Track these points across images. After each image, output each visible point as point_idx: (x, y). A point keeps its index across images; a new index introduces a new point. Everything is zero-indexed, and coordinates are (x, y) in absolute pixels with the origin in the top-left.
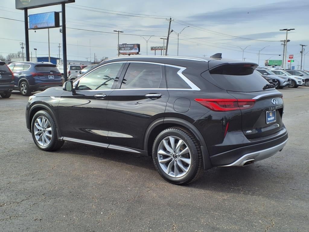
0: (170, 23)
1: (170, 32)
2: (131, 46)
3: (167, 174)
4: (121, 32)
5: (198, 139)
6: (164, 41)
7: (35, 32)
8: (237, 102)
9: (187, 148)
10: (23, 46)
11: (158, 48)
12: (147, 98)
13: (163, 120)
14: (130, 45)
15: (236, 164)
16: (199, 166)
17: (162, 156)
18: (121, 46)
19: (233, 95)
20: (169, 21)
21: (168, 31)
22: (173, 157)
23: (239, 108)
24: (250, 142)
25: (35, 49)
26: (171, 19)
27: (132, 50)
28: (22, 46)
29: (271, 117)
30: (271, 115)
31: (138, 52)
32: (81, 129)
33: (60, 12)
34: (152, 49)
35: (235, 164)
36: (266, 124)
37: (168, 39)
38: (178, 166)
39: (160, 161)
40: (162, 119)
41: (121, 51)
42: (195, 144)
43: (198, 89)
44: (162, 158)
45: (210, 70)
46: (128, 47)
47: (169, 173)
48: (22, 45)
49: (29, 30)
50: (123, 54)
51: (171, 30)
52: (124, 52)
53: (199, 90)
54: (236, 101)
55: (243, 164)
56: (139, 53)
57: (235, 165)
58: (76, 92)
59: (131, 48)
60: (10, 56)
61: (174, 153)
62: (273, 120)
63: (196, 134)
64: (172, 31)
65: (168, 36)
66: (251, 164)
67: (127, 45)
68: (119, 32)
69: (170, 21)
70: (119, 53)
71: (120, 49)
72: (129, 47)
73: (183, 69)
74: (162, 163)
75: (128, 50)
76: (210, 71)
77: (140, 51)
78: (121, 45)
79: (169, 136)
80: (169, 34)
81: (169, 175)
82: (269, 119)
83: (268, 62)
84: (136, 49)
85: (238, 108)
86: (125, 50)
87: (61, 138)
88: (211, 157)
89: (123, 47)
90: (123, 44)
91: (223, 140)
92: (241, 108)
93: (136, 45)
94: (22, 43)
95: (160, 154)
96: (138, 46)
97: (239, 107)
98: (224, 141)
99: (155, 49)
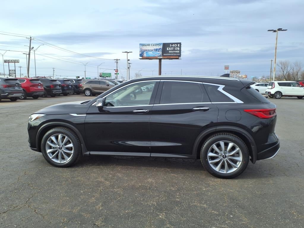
0: (31, 41)
5: (250, 141)
12: (194, 111)
17: (210, 158)
20: (30, 39)
21: (29, 48)
22: (222, 158)
26: (31, 38)
32: (111, 142)
34: (6, 61)
37: (29, 54)
39: (210, 162)
40: (214, 128)
45: (246, 87)
47: (219, 171)
51: (31, 47)
53: (243, 103)
61: (224, 154)
64: (33, 48)
69: (31, 40)
73: (222, 86)
80: (30, 50)
83: (102, 74)
87: (88, 153)
88: (258, 154)
99: (8, 62)
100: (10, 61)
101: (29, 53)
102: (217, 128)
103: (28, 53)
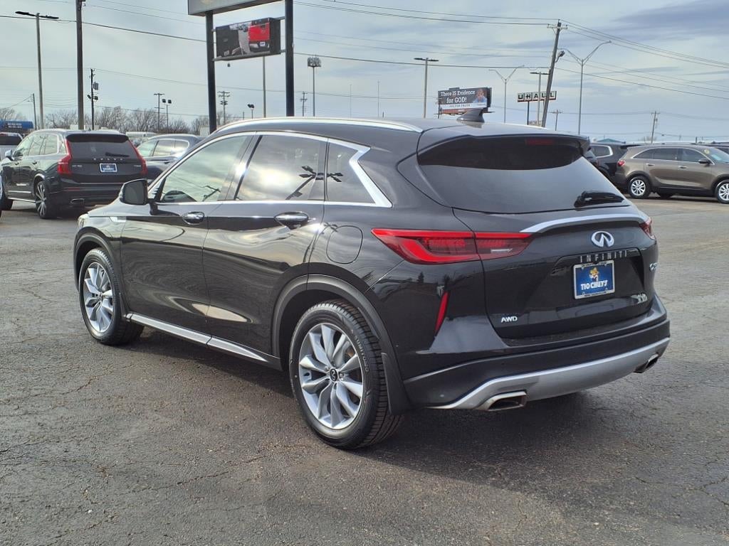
0: (558, 35)
1: (557, 56)
2: (470, 93)
3: (317, 418)
4: (432, 60)
5: (375, 333)
6: (540, 78)
7: (229, 65)
8: (473, 240)
9: (356, 356)
10: (226, 100)
11: (536, 96)
12: (279, 225)
13: (305, 282)
14: (467, 90)
15: (464, 403)
16: (380, 403)
17: (309, 372)
18: (446, 94)
19: (465, 220)
20: (556, 30)
21: (552, 54)
22: (330, 378)
23: (477, 255)
24: (508, 347)
25: (250, 106)
26: (559, 25)
27: (471, 102)
28: (222, 100)
29: (594, 280)
30: (594, 274)
31: (485, 107)
33: (282, 18)
34: (521, 98)
35: (460, 405)
36: (574, 298)
37: (551, 74)
38: (337, 400)
39: (303, 384)
40: (303, 279)
41: (444, 107)
42: (372, 347)
43: (387, 204)
44: (310, 377)
45: (419, 153)
46: (462, 96)
47: (321, 416)
48: (224, 96)
49: (216, 63)
50: (450, 112)
51: (558, 52)
52: (451, 108)
53: (389, 205)
54: (471, 236)
55: (490, 405)
56: (489, 109)
57: (462, 407)
58: (159, 206)
59: (470, 99)
60: (199, 122)
61: (332, 368)
62: (603, 289)
63: (371, 320)
64: (561, 55)
65: (553, 67)
66: (518, 405)
67: (461, 90)
68: (427, 60)
69: (559, 30)
70: (441, 111)
71: (442, 99)
72: (465, 96)
73: (362, 150)
74: (310, 390)
75: (461, 103)
76: (417, 156)
77: (492, 104)
78: (446, 92)
79: (321, 321)
80: (554, 62)
81: (322, 421)
82: (585, 286)
84: (482, 101)
85: (476, 257)
86: (454, 103)
87: (128, 316)
88: (405, 382)
89: (451, 97)
90: (451, 90)
91: (434, 339)
92: (483, 256)
93: (482, 91)
94: (224, 93)
95: (304, 368)
96: (488, 93)
97: (477, 253)
98: (435, 341)
99: (529, 99)
100: (534, 96)
101: (550, 71)
102: (309, 282)
103: (547, 71)
